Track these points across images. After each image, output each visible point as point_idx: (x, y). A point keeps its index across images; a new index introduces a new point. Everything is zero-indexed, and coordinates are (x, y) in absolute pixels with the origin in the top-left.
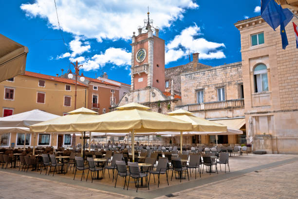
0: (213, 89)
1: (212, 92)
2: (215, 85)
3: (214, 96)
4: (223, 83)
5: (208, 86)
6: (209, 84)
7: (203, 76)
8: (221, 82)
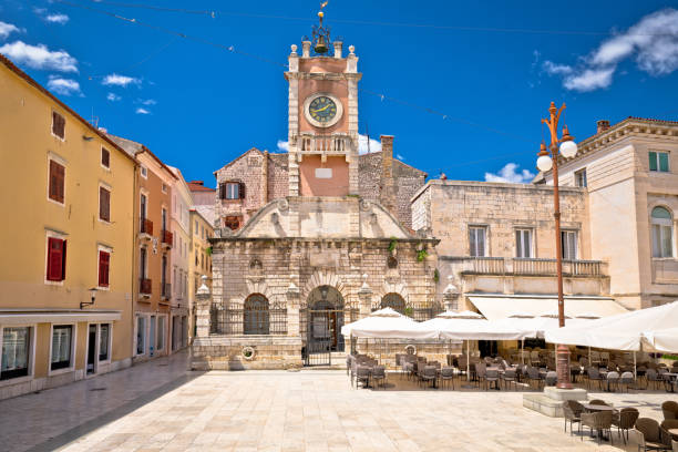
0: (509, 229)
1: (507, 235)
2: (513, 221)
3: (510, 245)
4: (529, 221)
5: (498, 221)
6: (500, 217)
7: (486, 198)
8: (525, 218)
